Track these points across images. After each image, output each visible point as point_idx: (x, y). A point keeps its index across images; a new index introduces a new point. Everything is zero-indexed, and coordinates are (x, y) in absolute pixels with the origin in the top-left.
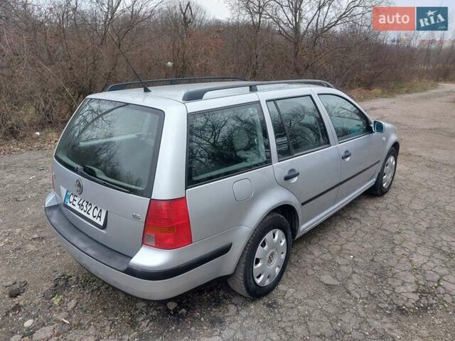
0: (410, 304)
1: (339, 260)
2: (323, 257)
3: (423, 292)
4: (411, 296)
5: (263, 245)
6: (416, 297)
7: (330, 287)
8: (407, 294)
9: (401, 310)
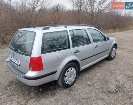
0: (113, 90)
1: (94, 78)
2: (89, 77)
3: (118, 87)
4: (114, 88)
5: (68, 72)
6: (115, 88)
7: (89, 85)
8: (113, 87)
9: (109, 92)
